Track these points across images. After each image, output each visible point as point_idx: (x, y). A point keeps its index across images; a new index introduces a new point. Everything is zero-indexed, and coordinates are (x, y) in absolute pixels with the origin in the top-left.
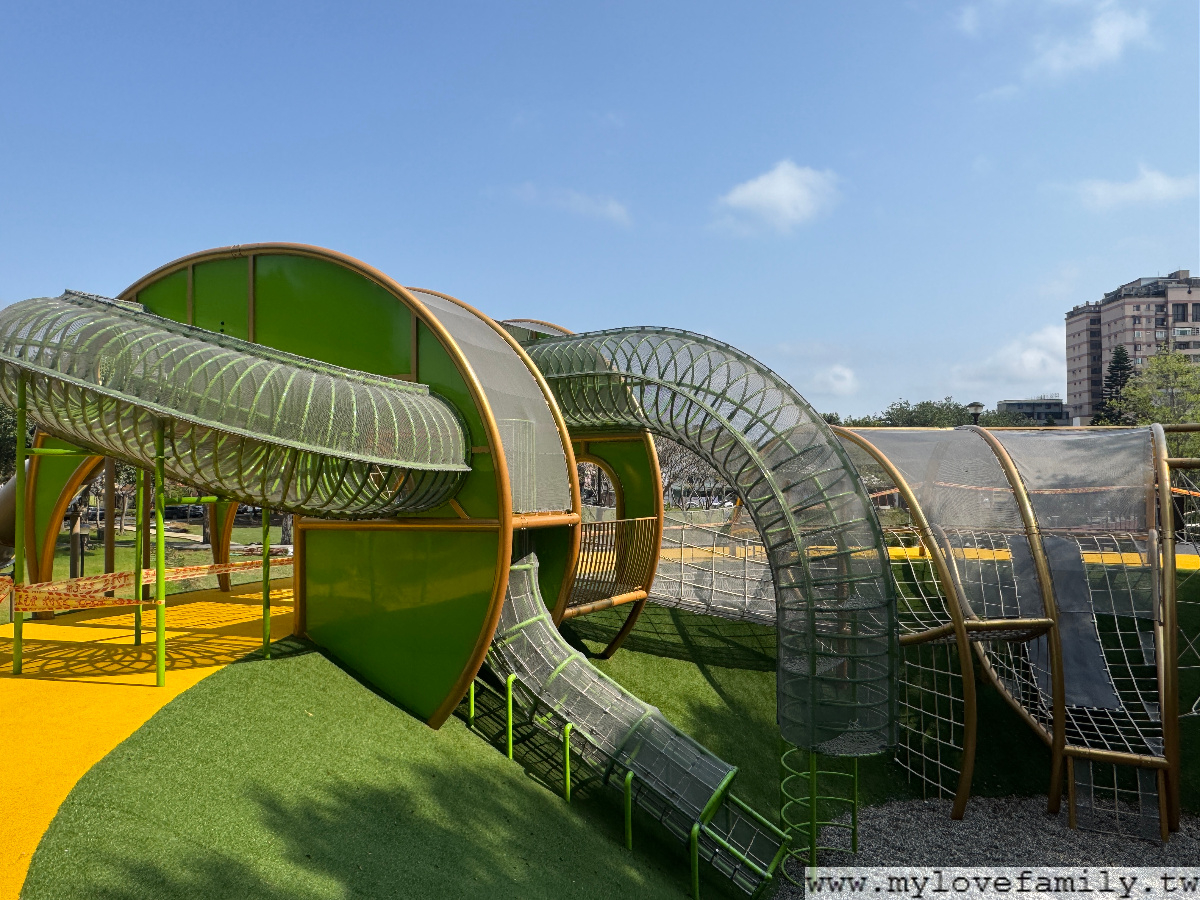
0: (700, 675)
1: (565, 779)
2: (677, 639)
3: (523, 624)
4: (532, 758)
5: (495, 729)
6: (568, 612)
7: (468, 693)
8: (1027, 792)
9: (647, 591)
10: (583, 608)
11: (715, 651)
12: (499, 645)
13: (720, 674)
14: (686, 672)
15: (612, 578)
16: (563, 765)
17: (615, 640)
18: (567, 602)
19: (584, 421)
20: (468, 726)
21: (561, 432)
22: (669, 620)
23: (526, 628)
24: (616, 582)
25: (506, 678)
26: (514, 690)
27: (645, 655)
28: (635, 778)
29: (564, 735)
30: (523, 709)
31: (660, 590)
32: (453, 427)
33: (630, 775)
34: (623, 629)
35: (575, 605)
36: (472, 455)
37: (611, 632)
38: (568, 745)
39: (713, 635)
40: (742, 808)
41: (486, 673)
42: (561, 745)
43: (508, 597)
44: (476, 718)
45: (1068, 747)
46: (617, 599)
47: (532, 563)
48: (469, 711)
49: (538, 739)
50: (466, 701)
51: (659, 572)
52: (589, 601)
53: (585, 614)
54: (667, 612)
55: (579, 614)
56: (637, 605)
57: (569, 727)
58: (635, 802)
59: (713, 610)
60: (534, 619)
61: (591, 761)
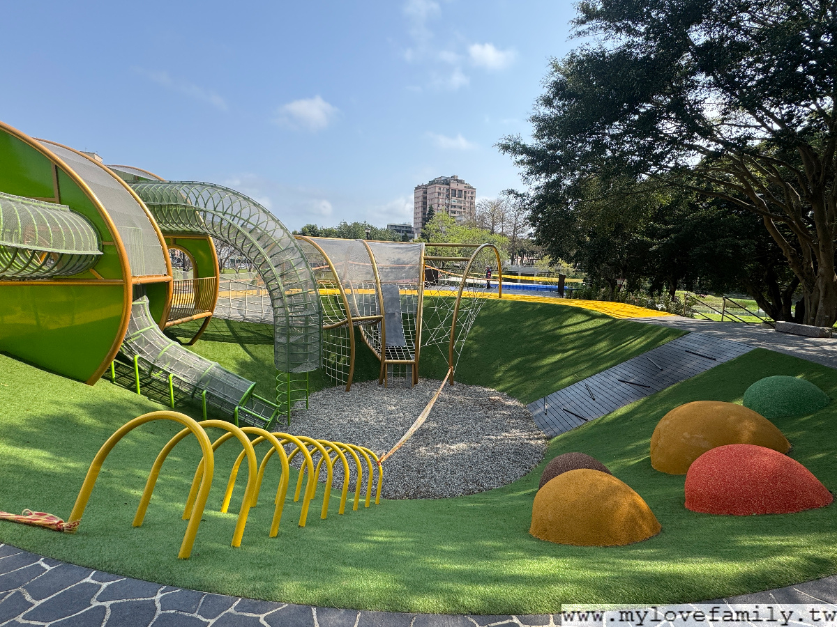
0: (241, 348)
1: (171, 400)
2: (230, 334)
3: (141, 331)
4: (151, 392)
5: (128, 382)
6: (168, 324)
7: (110, 367)
8: (373, 379)
9: (212, 312)
10: (177, 322)
11: (249, 338)
12: (128, 342)
13: (250, 347)
14: (234, 348)
15: (193, 306)
16: (169, 394)
17: (196, 336)
18: (167, 318)
19: (171, 228)
20: (112, 382)
21: (158, 234)
22: (225, 325)
23: (143, 333)
24: (195, 308)
25: (133, 357)
26: (139, 362)
27: (213, 342)
28: (207, 393)
29: (169, 380)
30: (144, 371)
31: (219, 311)
32: (88, 229)
33: (205, 392)
34: (200, 331)
35: (172, 320)
36: (103, 246)
37: (193, 332)
38: (172, 384)
39: (248, 331)
40: (258, 398)
41: (121, 357)
42: (167, 385)
43: (132, 318)
44: (116, 378)
45: (386, 361)
46: (195, 317)
47: (145, 301)
48: (111, 375)
49: (155, 384)
50: (110, 370)
51: (218, 303)
52: (180, 318)
53: (178, 324)
54: (224, 322)
55: (174, 324)
56: (207, 319)
57: (171, 376)
58: (207, 403)
59: (247, 319)
60: (149, 328)
61: (184, 390)
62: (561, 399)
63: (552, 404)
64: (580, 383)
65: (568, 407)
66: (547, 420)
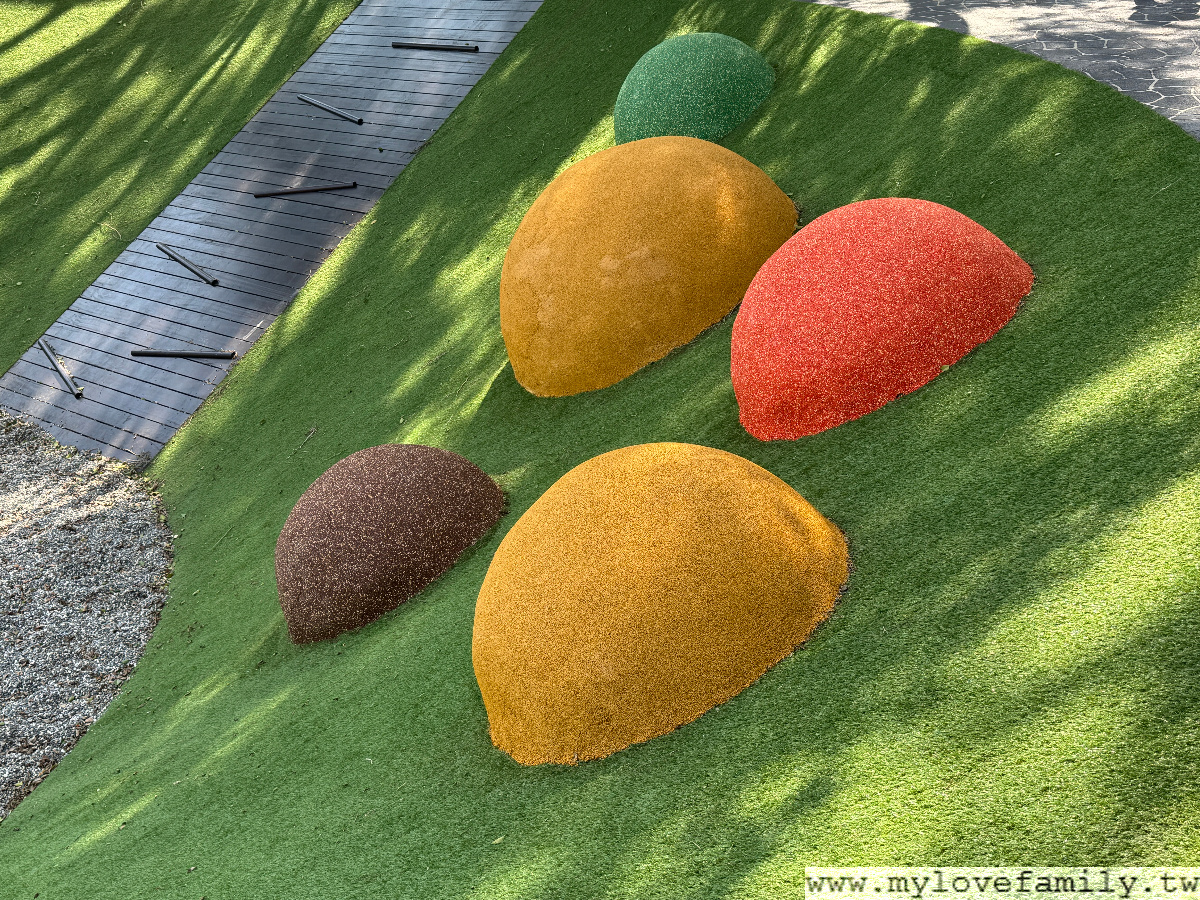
62: (103, 327)
63: (81, 354)
64: (134, 246)
65: (145, 340)
66: (95, 410)
